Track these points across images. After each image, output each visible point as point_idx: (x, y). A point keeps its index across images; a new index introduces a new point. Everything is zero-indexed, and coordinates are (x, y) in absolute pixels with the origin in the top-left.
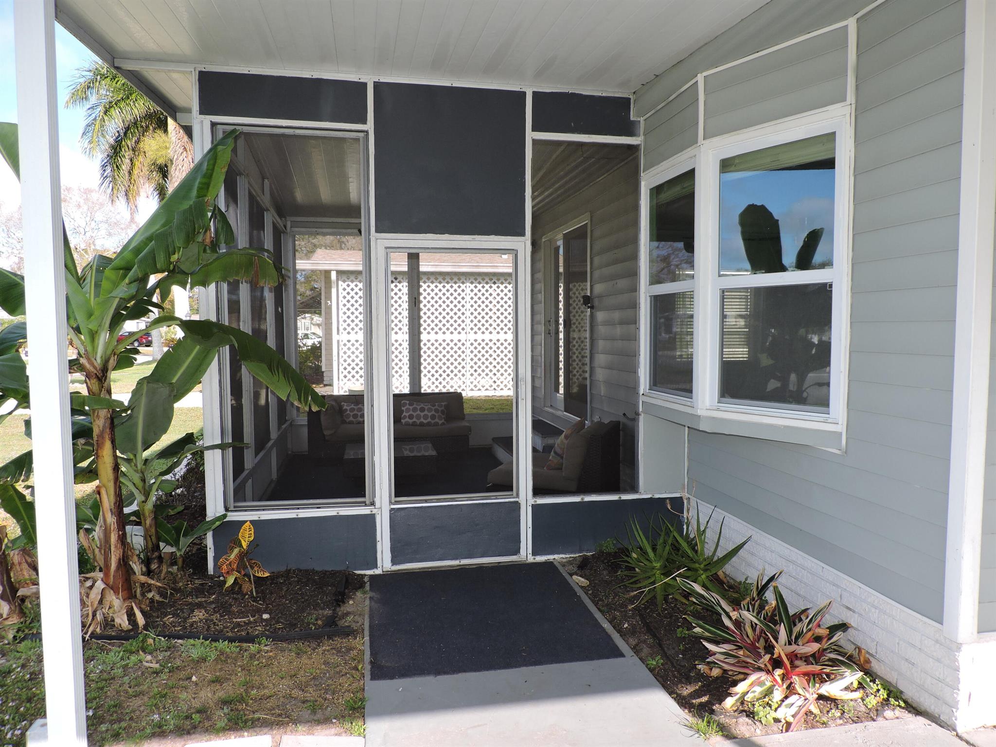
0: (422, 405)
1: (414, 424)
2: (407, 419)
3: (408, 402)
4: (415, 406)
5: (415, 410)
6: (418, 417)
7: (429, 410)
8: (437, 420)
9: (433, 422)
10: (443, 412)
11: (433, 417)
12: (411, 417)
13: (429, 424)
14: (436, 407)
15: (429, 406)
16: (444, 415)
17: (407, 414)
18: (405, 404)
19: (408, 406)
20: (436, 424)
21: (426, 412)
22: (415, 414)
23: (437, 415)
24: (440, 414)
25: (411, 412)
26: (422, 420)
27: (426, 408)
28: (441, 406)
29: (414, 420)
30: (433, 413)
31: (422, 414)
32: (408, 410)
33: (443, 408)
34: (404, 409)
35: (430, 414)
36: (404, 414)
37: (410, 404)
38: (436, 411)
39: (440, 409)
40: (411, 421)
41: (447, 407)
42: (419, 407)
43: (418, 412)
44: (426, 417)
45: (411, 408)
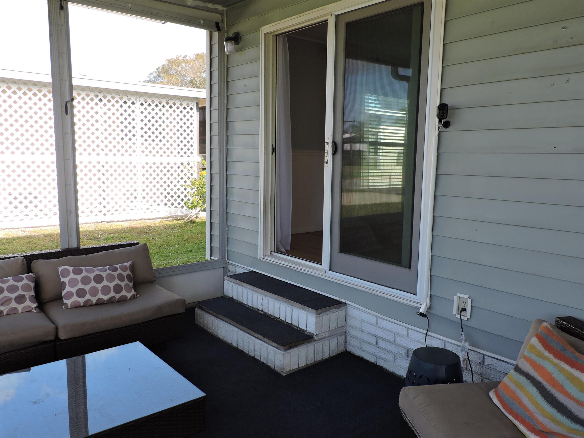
0: (97, 272)
1: (87, 305)
2: (75, 298)
3: (71, 268)
4: (84, 274)
5: (86, 281)
6: (94, 292)
7: (111, 278)
8: (124, 293)
9: (118, 296)
10: (128, 276)
11: (118, 289)
12: (81, 293)
13: (111, 301)
14: (119, 271)
15: (109, 272)
16: (131, 282)
17: (74, 290)
18: (66, 273)
19: (72, 276)
20: (123, 300)
21: (105, 283)
22: (87, 288)
23: (123, 284)
24: (126, 282)
25: (80, 286)
26: (100, 296)
27: (104, 275)
28: (124, 269)
29: (88, 297)
30: (117, 282)
31: (99, 286)
32: (73, 283)
33: (128, 272)
34: (66, 280)
35: (112, 285)
36: (68, 289)
37: (77, 272)
38: (121, 278)
39: (125, 274)
40: (82, 301)
41: (132, 268)
42: (92, 276)
43: (93, 284)
44: (106, 290)
45: (79, 277)
